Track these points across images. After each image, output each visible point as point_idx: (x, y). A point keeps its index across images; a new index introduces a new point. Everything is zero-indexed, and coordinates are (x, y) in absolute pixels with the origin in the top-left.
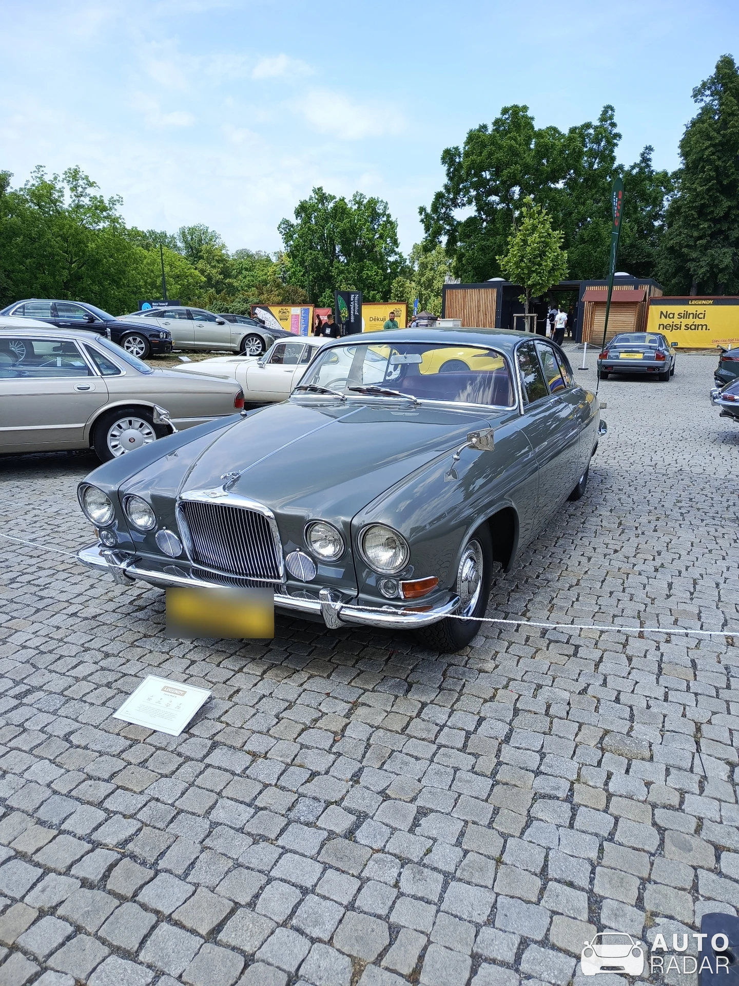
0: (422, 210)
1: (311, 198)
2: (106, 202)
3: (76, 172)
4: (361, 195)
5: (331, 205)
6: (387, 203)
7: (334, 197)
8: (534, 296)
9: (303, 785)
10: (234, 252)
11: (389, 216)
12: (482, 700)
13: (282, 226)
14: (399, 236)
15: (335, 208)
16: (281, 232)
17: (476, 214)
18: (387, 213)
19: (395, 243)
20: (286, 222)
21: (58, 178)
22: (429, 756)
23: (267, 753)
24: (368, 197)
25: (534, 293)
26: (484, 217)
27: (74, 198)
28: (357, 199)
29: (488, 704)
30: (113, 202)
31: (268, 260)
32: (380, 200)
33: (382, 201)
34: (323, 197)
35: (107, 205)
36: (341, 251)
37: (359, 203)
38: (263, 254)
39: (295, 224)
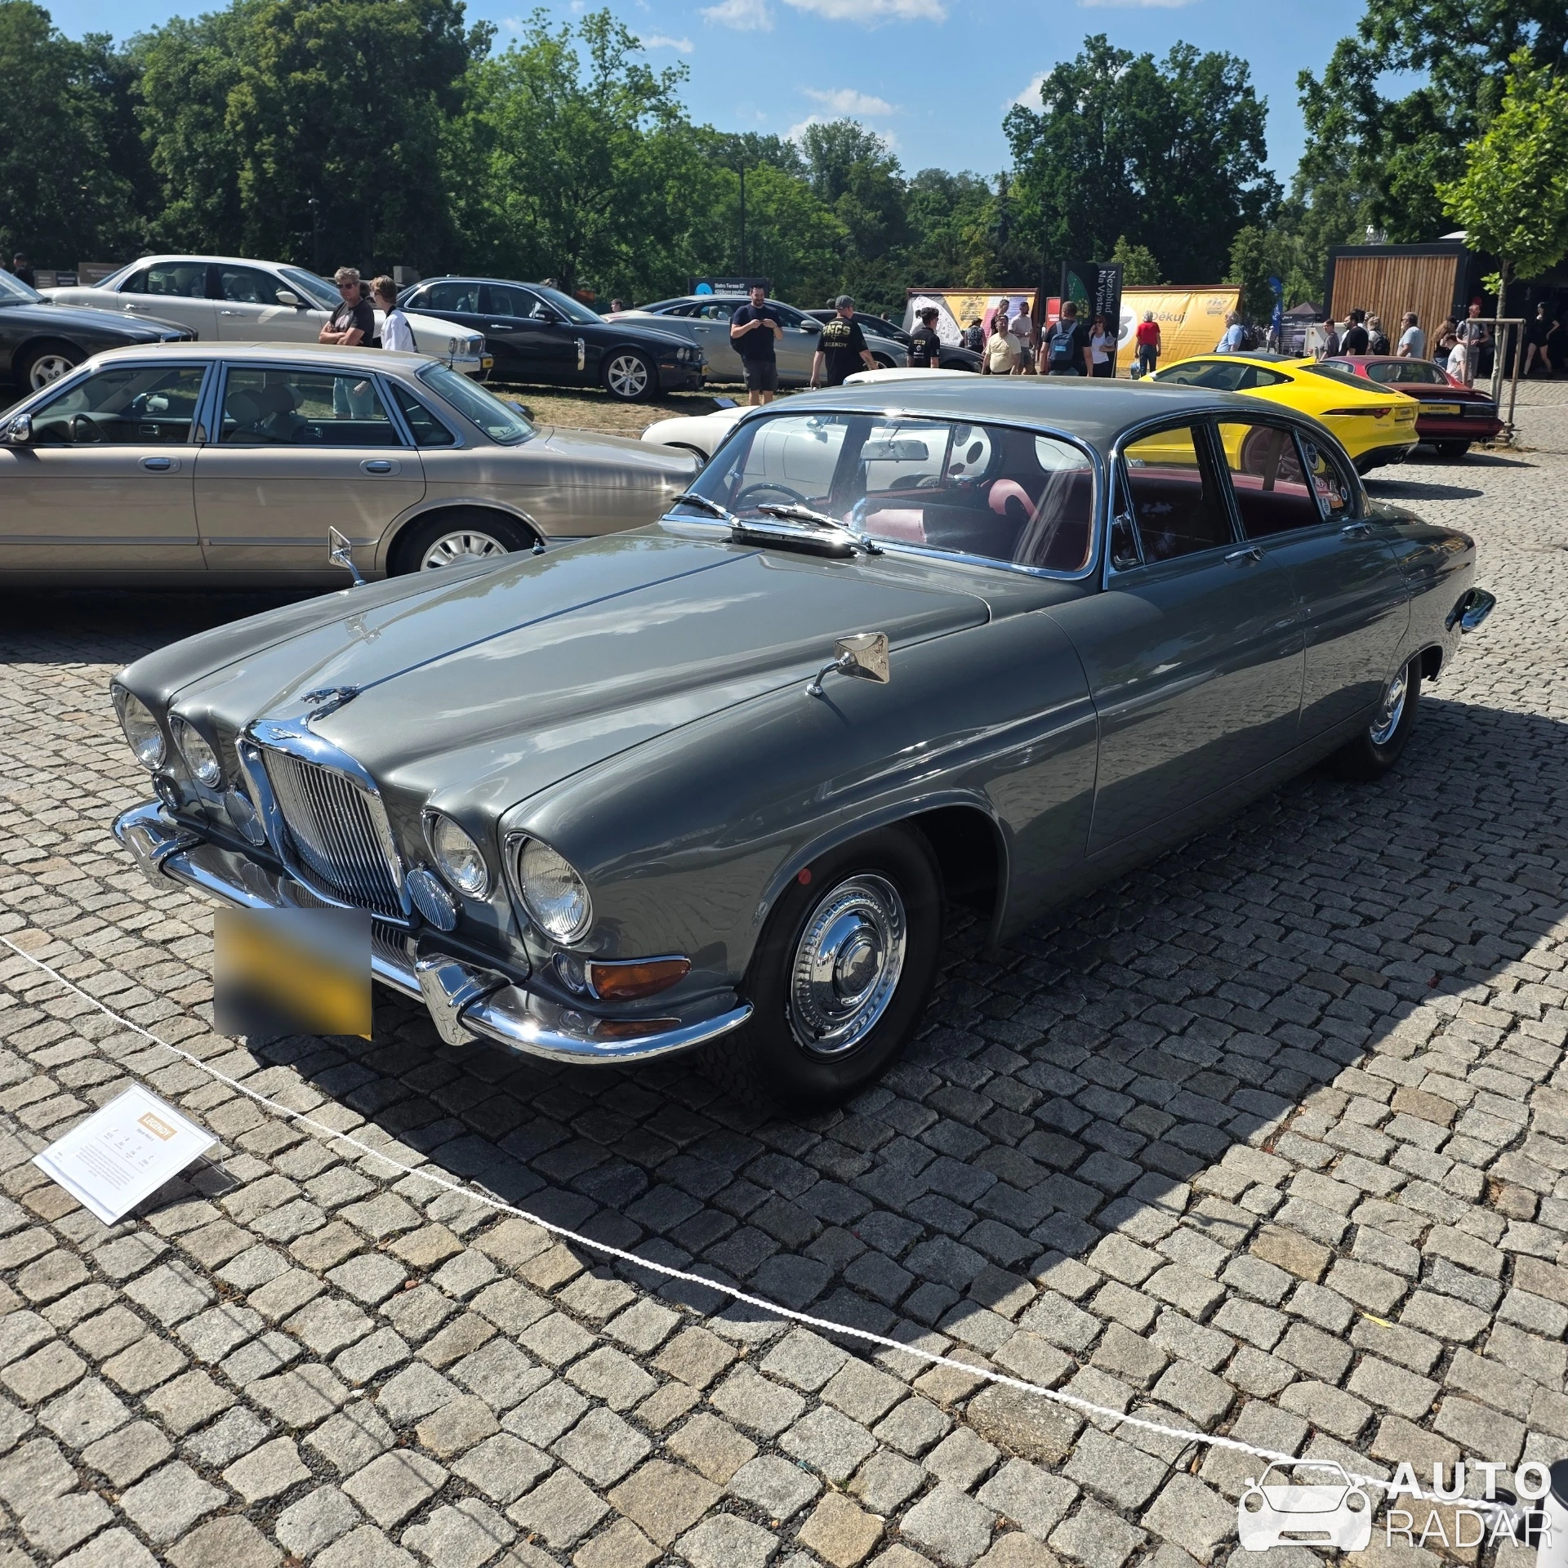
0: (1305, 78)
1: (1080, 59)
2: (658, 80)
3: (604, 20)
4: (1190, 47)
5: (1123, 71)
6: (1246, 64)
7: (1130, 56)
8: (1523, 276)
9: (263, 1377)
10: (915, 177)
11: (1249, 92)
12: (777, 1245)
13: (1013, 120)
14: (1267, 135)
15: (1131, 79)
16: (1010, 134)
17: (1434, 85)
18: (1245, 85)
19: (1260, 151)
20: (1021, 112)
21: (571, 31)
22: (558, 1362)
23: (249, 1291)
24: (1204, 51)
25: (1520, 271)
26: (1451, 92)
27: (599, 71)
28: (1180, 58)
29: (787, 1257)
30: (669, 76)
31: (984, 191)
32: (1231, 57)
33: (1236, 60)
34: (1104, 55)
35: (659, 83)
36: (1137, 170)
37: (1184, 66)
38: (971, 177)
39: (1041, 115)
